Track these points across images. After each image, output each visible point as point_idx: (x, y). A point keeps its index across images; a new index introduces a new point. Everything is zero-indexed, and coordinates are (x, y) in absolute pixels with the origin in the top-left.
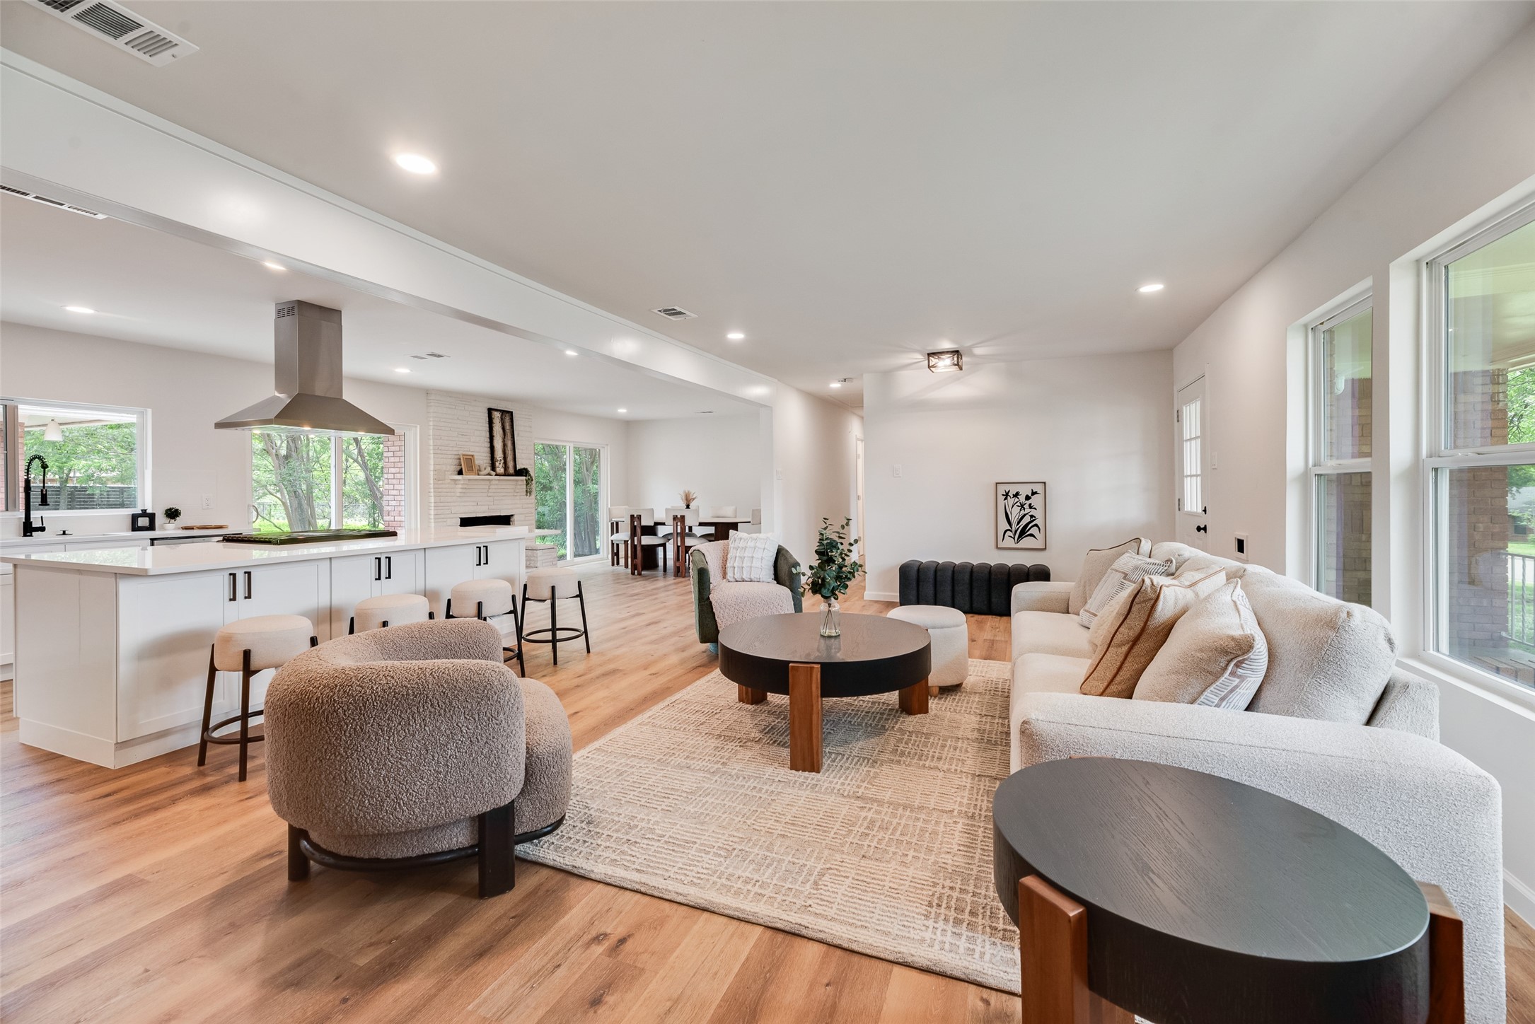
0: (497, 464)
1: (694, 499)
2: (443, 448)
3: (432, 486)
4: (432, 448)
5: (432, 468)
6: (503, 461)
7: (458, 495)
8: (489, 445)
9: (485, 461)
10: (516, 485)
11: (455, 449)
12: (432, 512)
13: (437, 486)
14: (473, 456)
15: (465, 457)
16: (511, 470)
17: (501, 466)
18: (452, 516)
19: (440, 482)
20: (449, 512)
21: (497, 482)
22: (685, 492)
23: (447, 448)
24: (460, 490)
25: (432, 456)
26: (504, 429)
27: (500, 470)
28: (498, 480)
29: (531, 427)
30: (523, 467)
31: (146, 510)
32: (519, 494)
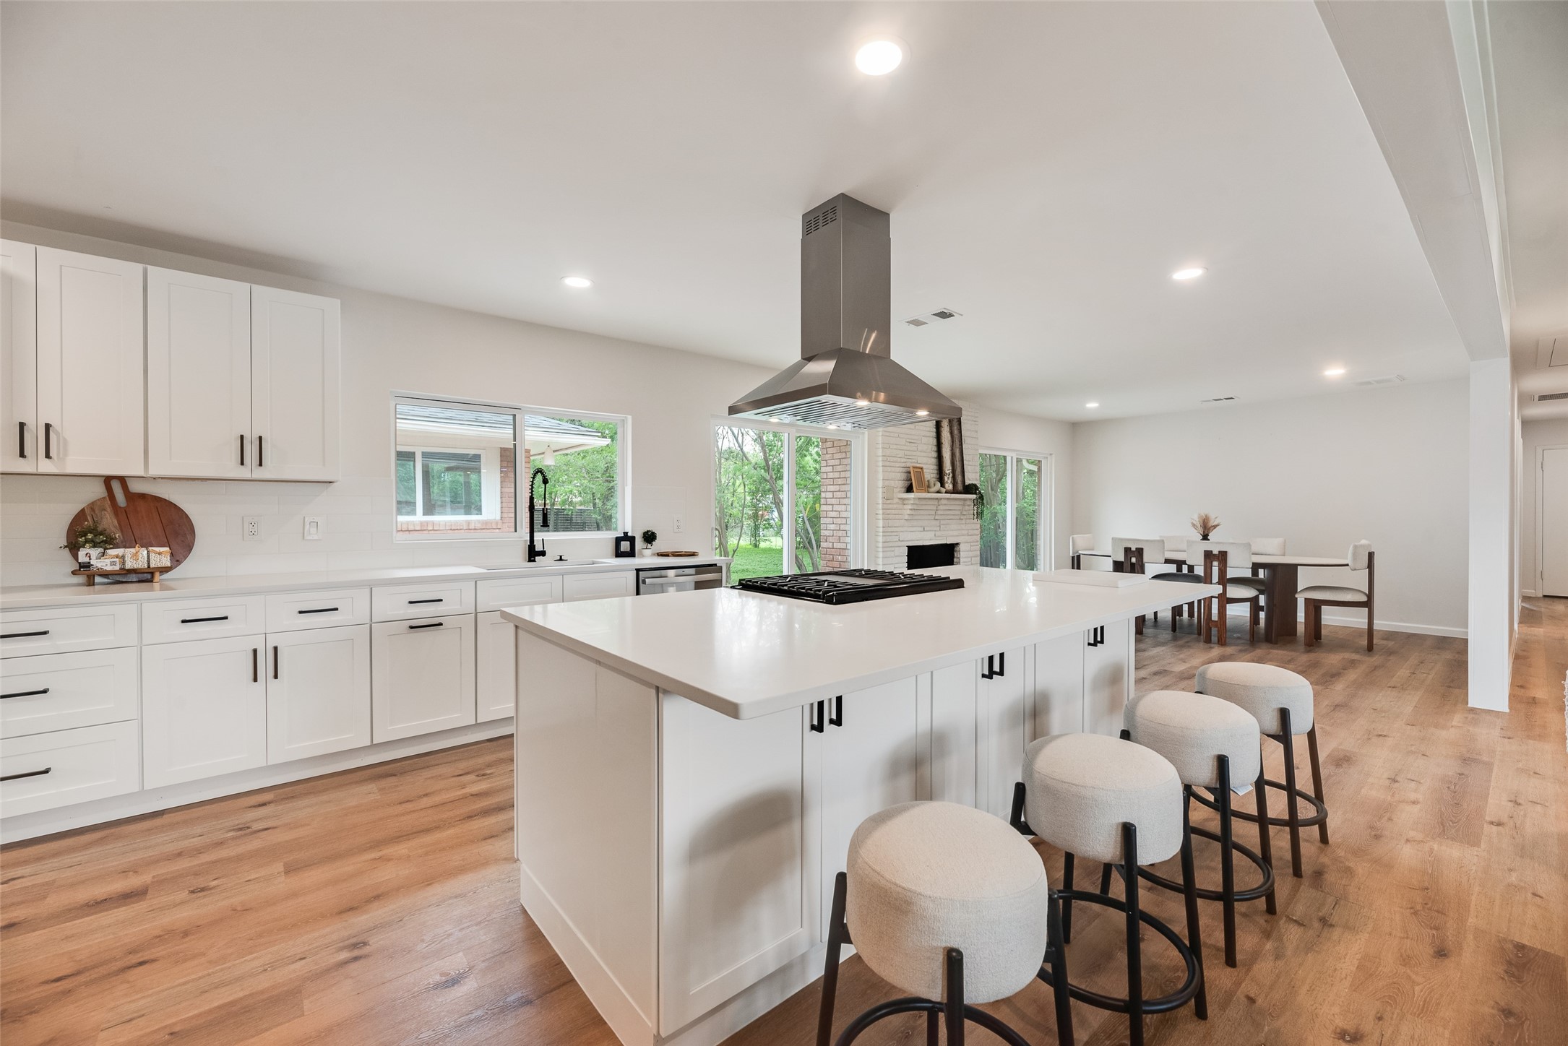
0: (946, 478)
1: (1215, 527)
2: (892, 459)
3: (880, 506)
4: (880, 459)
5: (880, 484)
6: (951, 475)
7: (907, 517)
8: (935, 455)
9: (932, 476)
10: (964, 505)
11: (903, 460)
12: (880, 539)
13: (886, 506)
14: (922, 468)
15: (916, 470)
16: (960, 487)
17: (949, 481)
18: (900, 544)
19: (888, 502)
20: (897, 538)
21: (945, 502)
22: (1200, 516)
23: (895, 459)
24: (909, 512)
25: (881, 469)
26: (952, 433)
27: (949, 486)
28: (948, 499)
29: (977, 432)
30: (971, 482)
31: (627, 533)
32: (965, 517)
